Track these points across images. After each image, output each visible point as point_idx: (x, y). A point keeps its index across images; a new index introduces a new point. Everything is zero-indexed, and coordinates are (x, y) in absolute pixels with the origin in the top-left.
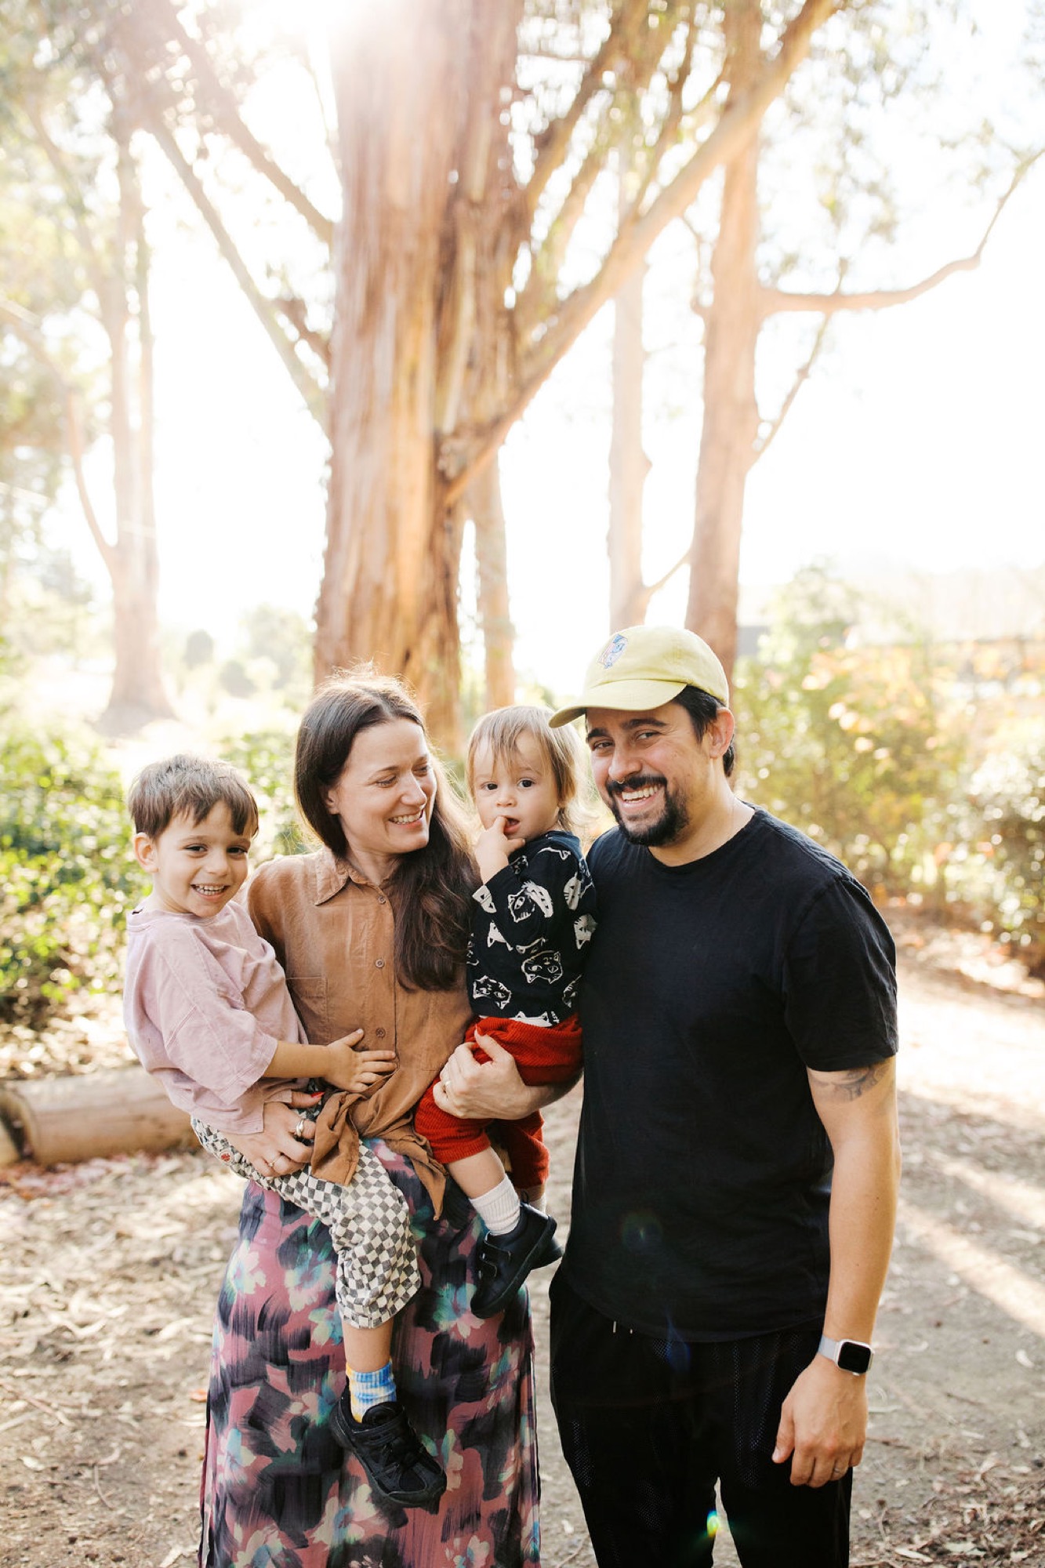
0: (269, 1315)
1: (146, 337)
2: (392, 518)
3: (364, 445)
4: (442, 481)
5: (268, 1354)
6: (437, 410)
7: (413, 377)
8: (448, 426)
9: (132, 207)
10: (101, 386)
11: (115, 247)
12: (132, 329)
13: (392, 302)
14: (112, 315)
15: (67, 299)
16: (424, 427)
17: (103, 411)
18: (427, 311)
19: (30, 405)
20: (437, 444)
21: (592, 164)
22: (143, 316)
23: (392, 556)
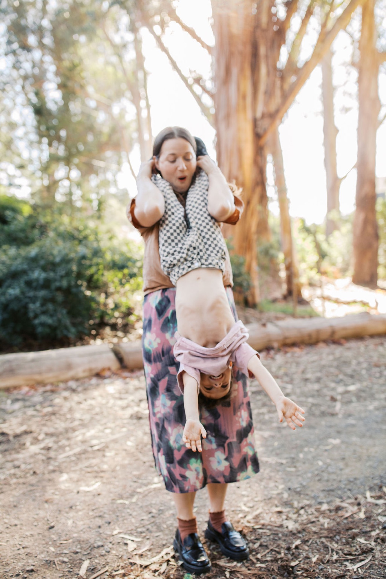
0: (165, 350)
1: (148, 107)
2: (240, 152)
3: (228, 125)
4: (258, 136)
5: (168, 364)
6: (254, 109)
7: (244, 97)
8: (259, 114)
9: (140, 59)
10: (133, 126)
11: (135, 73)
12: (143, 103)
13: (235, 71)
14: (135, 100)
15: (119, 95)
16: (249, 115)
17: (135, 135)
18: (248, 72)
19: (110, 136)
20: (255, 122)
21: (309, 13)
22: (147, 98)
23: (241, 165)
